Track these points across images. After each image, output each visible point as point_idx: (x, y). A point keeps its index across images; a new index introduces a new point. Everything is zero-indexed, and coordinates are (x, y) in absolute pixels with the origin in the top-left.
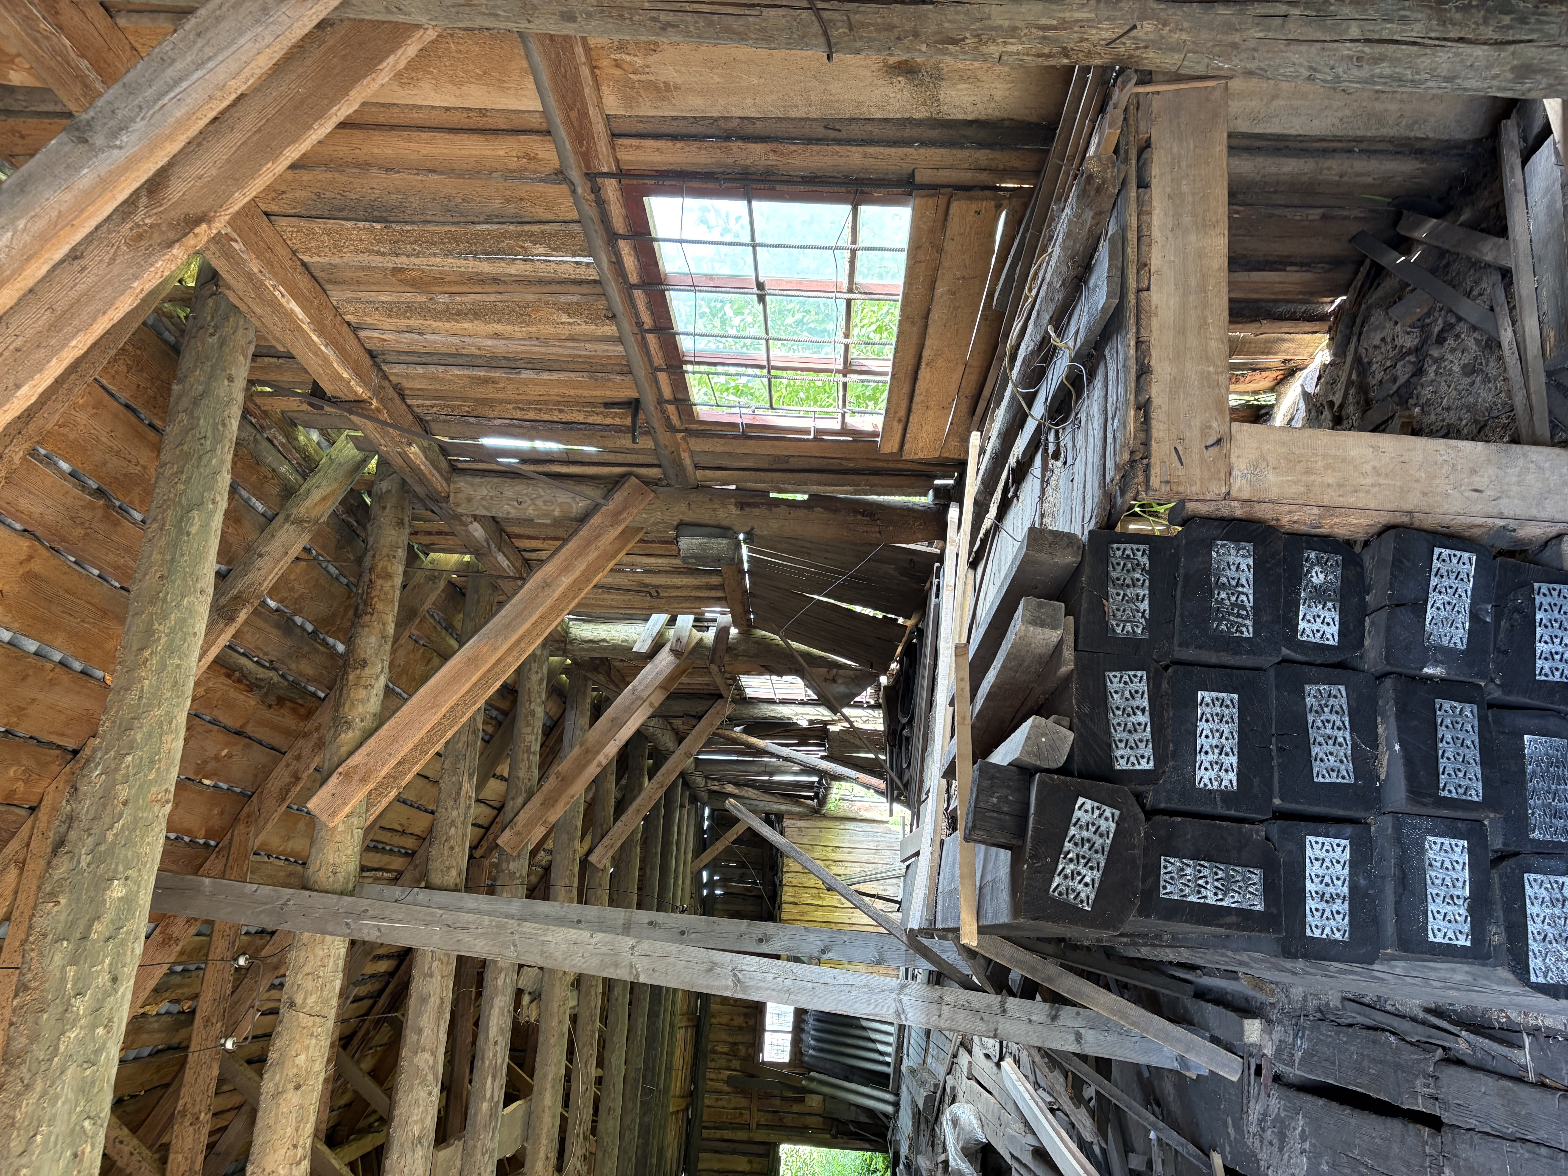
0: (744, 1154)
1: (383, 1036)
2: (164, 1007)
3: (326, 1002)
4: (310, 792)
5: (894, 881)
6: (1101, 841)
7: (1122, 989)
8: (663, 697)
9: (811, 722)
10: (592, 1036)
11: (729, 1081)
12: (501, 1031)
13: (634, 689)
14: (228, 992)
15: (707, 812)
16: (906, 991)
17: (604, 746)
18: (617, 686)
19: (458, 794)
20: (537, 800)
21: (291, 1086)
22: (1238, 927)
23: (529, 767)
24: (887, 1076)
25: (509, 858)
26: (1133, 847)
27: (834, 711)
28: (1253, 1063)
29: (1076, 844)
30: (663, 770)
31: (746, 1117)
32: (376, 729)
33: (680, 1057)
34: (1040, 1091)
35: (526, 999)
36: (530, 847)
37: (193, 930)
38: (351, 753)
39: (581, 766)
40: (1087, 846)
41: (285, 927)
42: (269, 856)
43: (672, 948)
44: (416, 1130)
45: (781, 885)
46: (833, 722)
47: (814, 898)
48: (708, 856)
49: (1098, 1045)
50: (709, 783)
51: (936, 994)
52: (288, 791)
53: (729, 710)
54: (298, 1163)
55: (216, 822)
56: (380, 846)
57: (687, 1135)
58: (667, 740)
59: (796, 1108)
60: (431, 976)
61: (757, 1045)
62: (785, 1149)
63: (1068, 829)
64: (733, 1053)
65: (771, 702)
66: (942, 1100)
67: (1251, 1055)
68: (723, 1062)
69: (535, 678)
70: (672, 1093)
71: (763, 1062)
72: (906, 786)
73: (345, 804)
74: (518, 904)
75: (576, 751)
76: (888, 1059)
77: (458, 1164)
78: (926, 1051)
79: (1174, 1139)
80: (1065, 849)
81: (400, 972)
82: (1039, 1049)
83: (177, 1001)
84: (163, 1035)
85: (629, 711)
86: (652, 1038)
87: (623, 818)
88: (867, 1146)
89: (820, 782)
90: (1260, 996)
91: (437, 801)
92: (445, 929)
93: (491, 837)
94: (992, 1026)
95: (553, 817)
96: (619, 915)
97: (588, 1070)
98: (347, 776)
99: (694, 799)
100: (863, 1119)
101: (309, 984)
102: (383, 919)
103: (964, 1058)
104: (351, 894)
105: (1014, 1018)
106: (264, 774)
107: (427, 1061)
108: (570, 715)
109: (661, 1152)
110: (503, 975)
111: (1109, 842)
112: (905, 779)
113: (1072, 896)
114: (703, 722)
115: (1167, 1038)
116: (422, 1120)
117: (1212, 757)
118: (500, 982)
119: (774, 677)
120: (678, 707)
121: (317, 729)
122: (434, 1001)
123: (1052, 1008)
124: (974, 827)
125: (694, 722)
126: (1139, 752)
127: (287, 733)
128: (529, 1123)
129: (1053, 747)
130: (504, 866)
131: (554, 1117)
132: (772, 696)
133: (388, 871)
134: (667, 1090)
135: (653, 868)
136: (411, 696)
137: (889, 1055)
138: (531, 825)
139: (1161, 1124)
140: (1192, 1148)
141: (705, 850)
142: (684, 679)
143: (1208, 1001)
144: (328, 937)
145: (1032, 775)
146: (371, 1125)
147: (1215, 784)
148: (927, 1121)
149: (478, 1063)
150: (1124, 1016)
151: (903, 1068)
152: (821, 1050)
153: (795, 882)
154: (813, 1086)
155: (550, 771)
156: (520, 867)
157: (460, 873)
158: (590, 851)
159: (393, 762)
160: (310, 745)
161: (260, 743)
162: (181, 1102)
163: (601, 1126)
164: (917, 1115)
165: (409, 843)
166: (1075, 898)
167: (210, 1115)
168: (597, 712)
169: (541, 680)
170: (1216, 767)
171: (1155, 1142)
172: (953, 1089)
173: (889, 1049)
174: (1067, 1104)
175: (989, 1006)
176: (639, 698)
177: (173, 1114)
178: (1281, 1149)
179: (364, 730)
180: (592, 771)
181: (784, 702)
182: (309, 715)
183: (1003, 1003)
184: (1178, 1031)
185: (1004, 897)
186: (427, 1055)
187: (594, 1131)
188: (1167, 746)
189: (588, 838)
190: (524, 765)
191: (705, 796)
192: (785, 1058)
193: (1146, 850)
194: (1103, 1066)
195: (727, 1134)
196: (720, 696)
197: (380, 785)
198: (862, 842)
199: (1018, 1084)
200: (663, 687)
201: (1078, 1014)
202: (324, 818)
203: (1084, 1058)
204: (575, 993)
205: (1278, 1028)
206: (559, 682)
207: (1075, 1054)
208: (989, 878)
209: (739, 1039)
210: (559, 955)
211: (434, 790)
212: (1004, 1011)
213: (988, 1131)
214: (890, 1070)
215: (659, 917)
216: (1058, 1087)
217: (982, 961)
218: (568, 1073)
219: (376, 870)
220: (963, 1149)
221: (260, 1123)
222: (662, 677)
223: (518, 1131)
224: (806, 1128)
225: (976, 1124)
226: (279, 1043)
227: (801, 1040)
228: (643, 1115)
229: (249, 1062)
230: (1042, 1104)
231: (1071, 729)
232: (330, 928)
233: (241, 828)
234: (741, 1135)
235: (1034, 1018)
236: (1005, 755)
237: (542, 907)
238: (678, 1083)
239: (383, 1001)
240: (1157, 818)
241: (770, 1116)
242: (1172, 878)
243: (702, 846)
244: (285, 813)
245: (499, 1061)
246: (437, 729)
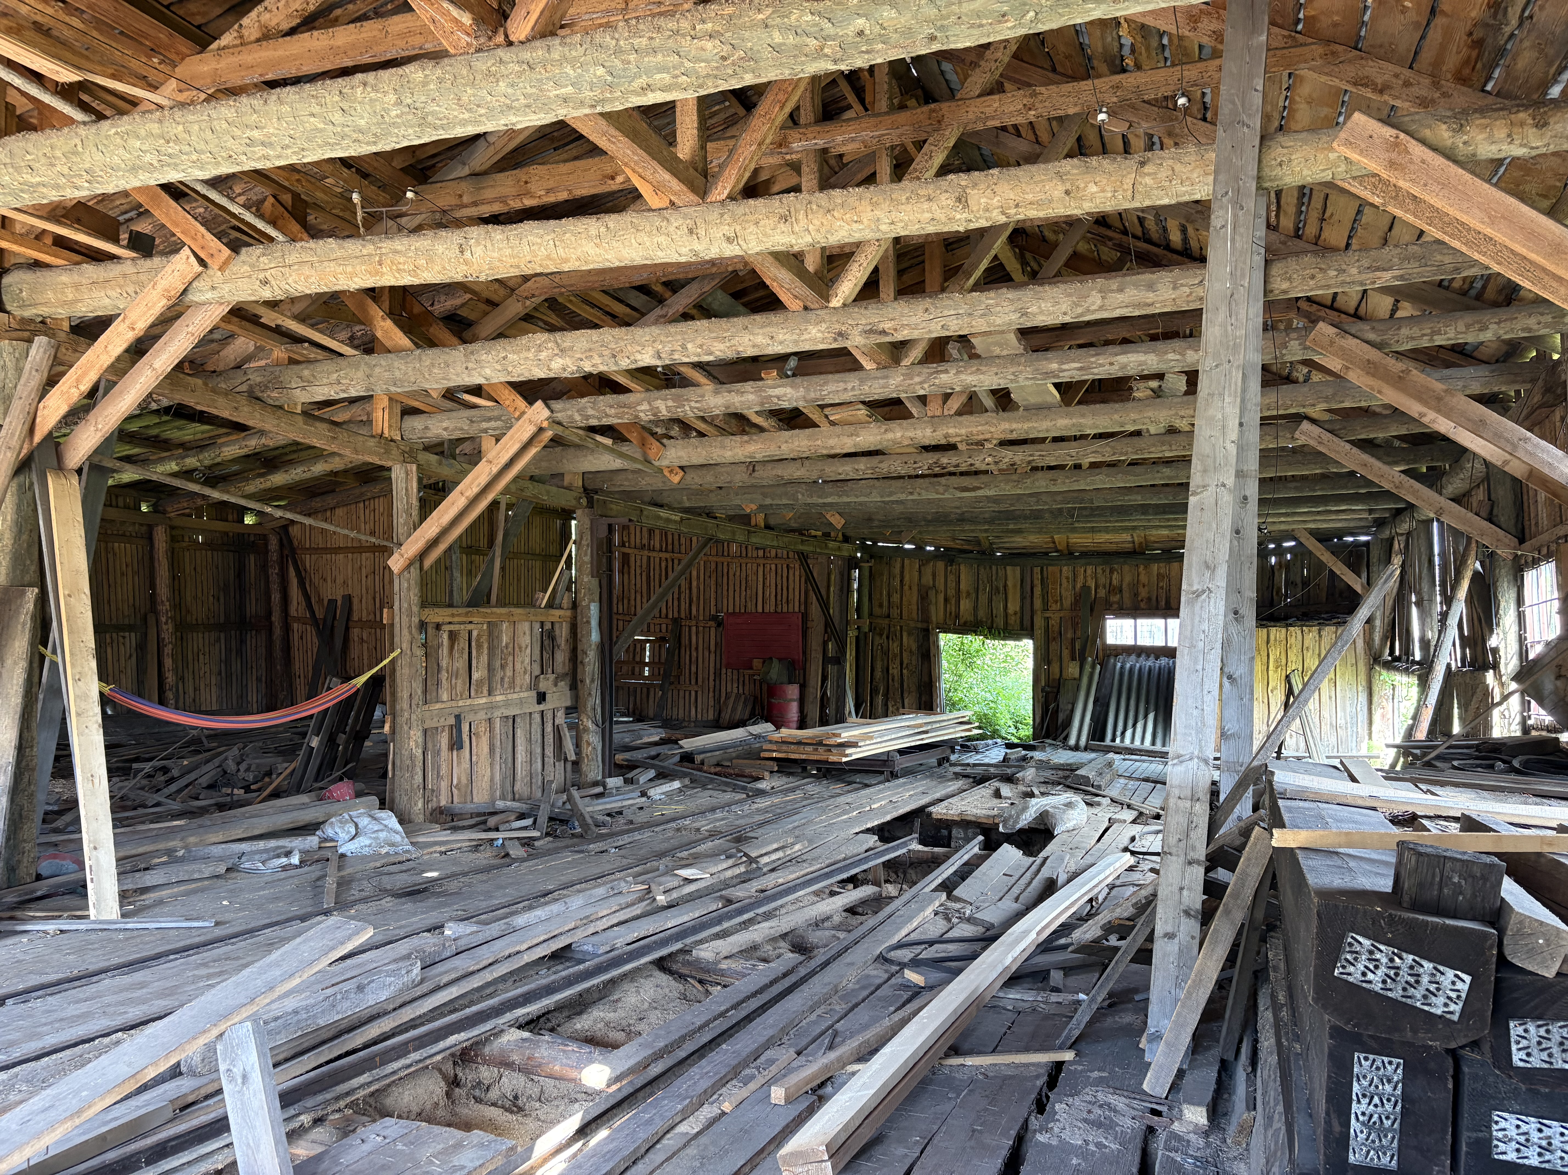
0: (1022, 608)
1: (1109, 254)
2: (1127, 41)
3: (1148, 195)
4: (1367, 111)
5: (1302, 745)
6: (1419, 996)
7: (1222, 985)
8: (1518, 475)
9: (1495, 651)
10: (1121, 454)
11: (1085, 588)
12: (1124, 367)
13: (1526, 440)
14: (1146, 97)
15: (1364, 538)
16: (1202, 766)
17: (1448, 416)
18: (1527, 417)
19: (1378, 269)
20: (1374, 354)
21: (1068, 186)
22: (1328, 1132)
23: (1413, 338)
24: (1102, 739)
25: (1302, 339)
26: (1415, 1031)
27: (1517, 678)
28: (1163, 1109)
29: (1411, 967)
30: (1417, 485)
31: (1054, 607)
32: (1456, 162)
33: (1106, 539)
34: (1107, 890)
35: (1154, 384)
36: (1316, 358)
37: (1205, 40)
38: (1423, 142)
39: (1420, 396)
40: (1412, 980)
41: (1220, 133)
42: (1288, 89)
43: (1227, 525)
44: (1033, 309)
45: (1287, 626)
46: (1498, 676)
47: (1276, 661)
48: (1312, 545)
49: (1164, 955)
50: (1403, 539)
51: (1200, 795)
52: (1366, 85)
53: (1505, 553)
54: (1003, 213)
55: (1324, 23)
56: (1305, 200)
57: (1034, 554)
58: (1456, 484)
59: (1066, 653)
60: (1174, 288)
61: (1122, 611)
62: (1027, 645)
63: (1430, 961)
64: (1112, 590)
65: (1520, 601)
66: (1087, 793)
67: (1170, 1108)
68: (1102, 580)
69: (1532, 322)
70: (1071, 536)
71: (1105, 619)
72: (1429, 765)
73: (1361, 153)
74: (1257, 359)
75: (1439, 386)
76: (1118, 740)
77: (1005, 353)
78: (1130, 778)
79: (1083, 1017)
80: (1404, 955)
81: (1169, 255)
82: (1155, 895)
83: (1133, 51)
84: (1100, 50)
85: (1496, 438)
86: (1122, 511)
87: (1355, 450)
88: (1038, 720)
89: (1414, 662)
90: (1232, 1129)
91: (1364, 248)
92: (1229, 293)
93: (1322, 314)
94: (1174, 851)
95: (1355, 377)
96: (1253, 464)
97: (1089, 455)
98: (1396, 145)
99: (1380, 523)
100: (1061, 717)
101: (1163, 173)
102: (1234, 228)
103: (1129, 815)
104: (1259, 188)
105: (1183, 873)
106: (1385, 54)
107: (1093, 303)
108: (1482, 371)
109: (1019, 531)
110: (1178, 357)
111: (1418, 1004)
112: (1438, 764)
113: (1349, 957)
114: (1486, 524)
115: (1179, 1025)
116: (1042, 312)
117: (1535, 1136)
118: (1171, 356)
119: (1556, 605)
120: (1503, 495)
121: (1445, 95)
122: (1151, 297)
123: (1197, 911)
124: (1420, 854)
125: (1484, 514)
126: (1535, 1052)
127: (1437, 63)
128: (1040, 409)
129: (1532, 952)
130: (1294, 335)
131: (1047, 431)
132: (1527, 602)
133: (1277, 216)
134: (1074, 530)
135: (1296, 489)
136: (1495, 185)
137: (1122, 741)
138: (1343, 354)
139: (1095, 1007)
140: (1076, 1033)
141: (1319, 541)
142: (1542, 495)
143: (1219, 1073)
144: (1211, 178)
145: (1492, 924)
146: (1028, 264)
147: (1500, 1135)
148: (1066, 778)
149: (1092, 351)
150: (1197, 984)
151: (1111, 755)
152: (1121, 674)
153: (1292, 640)
154: (1088, 669)
155: (1406, 361)
156: (1294, 352)
157: (1285, 292)
158: (1313, 421)
159: (1416, 191)
160: (1424, 93)
161: (1423, 37)
162: (1043, 89)
163: (1040, 474)
164: (1071, 769)
165: (1311, 230)
166: (1347, 960)
167: (1033, 119)
168: (1488, 400)
169: (1530, 330)
170: (1522, 1139)
171: (1075, 997)
172: (1099, 804)
173: (1127, 741)
174: (1103, 918)
175: (1193, 848)
176: (1515, 447)
177: (1029, 85)
178: (1085, 1120)
179: (1453, 148)
180: (1413, 408)
181: (1521, 618)
182: (1461, 79)
183: (1198, 862)
184: (1186, 1038)
185: (1337, 881)
186: (1099, 302)
187: (1035, 469)
188: (1546, 1086)
189: (1327, 417)
190: (1416, 331)
191: (1386, 534)
192: (1111, 640)
193: (1411, 1044)
194: (1144, 956)
195: (1038, 591)
196: (1522, 541)
197: (1387, 183)
198: (1344, 710)
199: (1112, 869)
200: (1533, 473)
201: (1193, 938)
202: (1343, 135)
203: (1150, 938)
204: (1163, 431)
205: (1201, 1142)
206: (1527, 349)
207: (1153, 931)
208: (1352, 864)
209: (1126, 595)
210: (1211, 412)
211: (1376, 241)
212: (1190, 863)
213: (1065, 836)
214: (1108, 741)
215: (1253, 506)
216: (1118, 910)
217: (1237, 842)
218: (1083, 437)
219: (1278, 203)
220: (1047, 812)
221: (1033, 168)
222: (1546, 471)
223: (1033, 400)
224: (1049, 663)
225: (1070, 825)
226: (1106, 163)
227: (1129, 655)
228: (1051, 511)
229: (1079, 139)
230: (1096, 891)
231: (1558, 974)
232: (1221, 177)
233: (1318, 50)
234: (1038, 603)
235: (1185, 892)
236: (1511, 893)
237: (1255, 383)
238: (1081, 540)
239: (1143, 246)
240: (1450, 1061)
241: (1056, 629)
242: (1378, 1069)
243: (1323, 537)
244: (1339, 89)
245: (1096, 371)
246: (1461, 228)
